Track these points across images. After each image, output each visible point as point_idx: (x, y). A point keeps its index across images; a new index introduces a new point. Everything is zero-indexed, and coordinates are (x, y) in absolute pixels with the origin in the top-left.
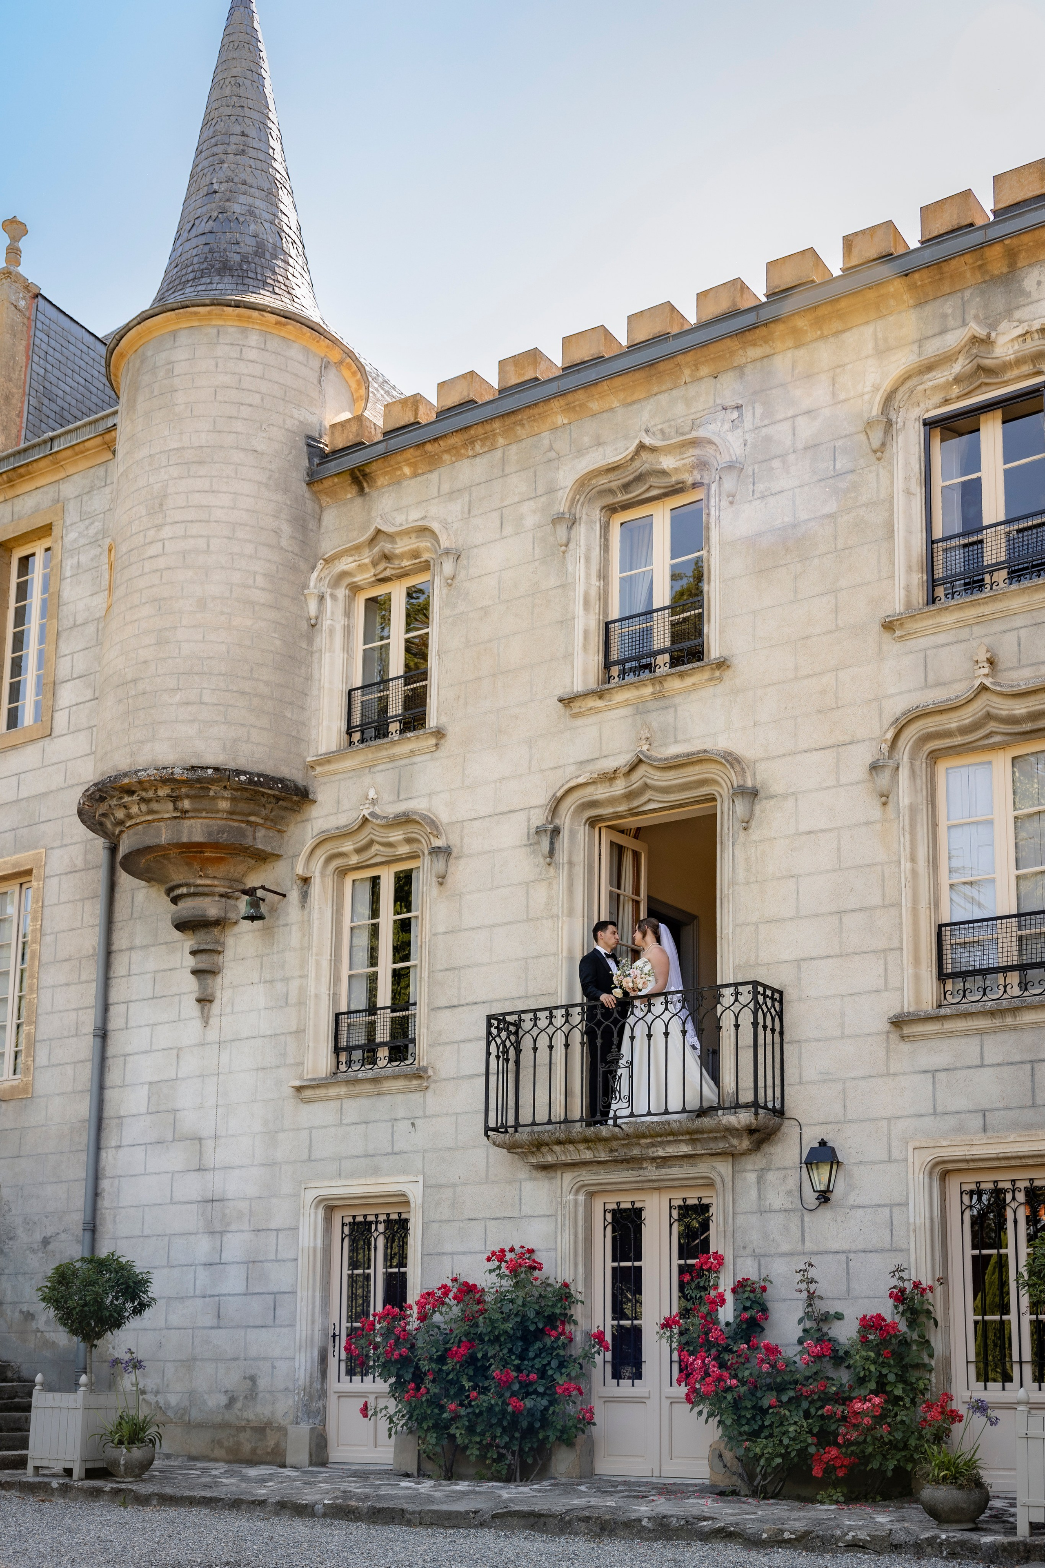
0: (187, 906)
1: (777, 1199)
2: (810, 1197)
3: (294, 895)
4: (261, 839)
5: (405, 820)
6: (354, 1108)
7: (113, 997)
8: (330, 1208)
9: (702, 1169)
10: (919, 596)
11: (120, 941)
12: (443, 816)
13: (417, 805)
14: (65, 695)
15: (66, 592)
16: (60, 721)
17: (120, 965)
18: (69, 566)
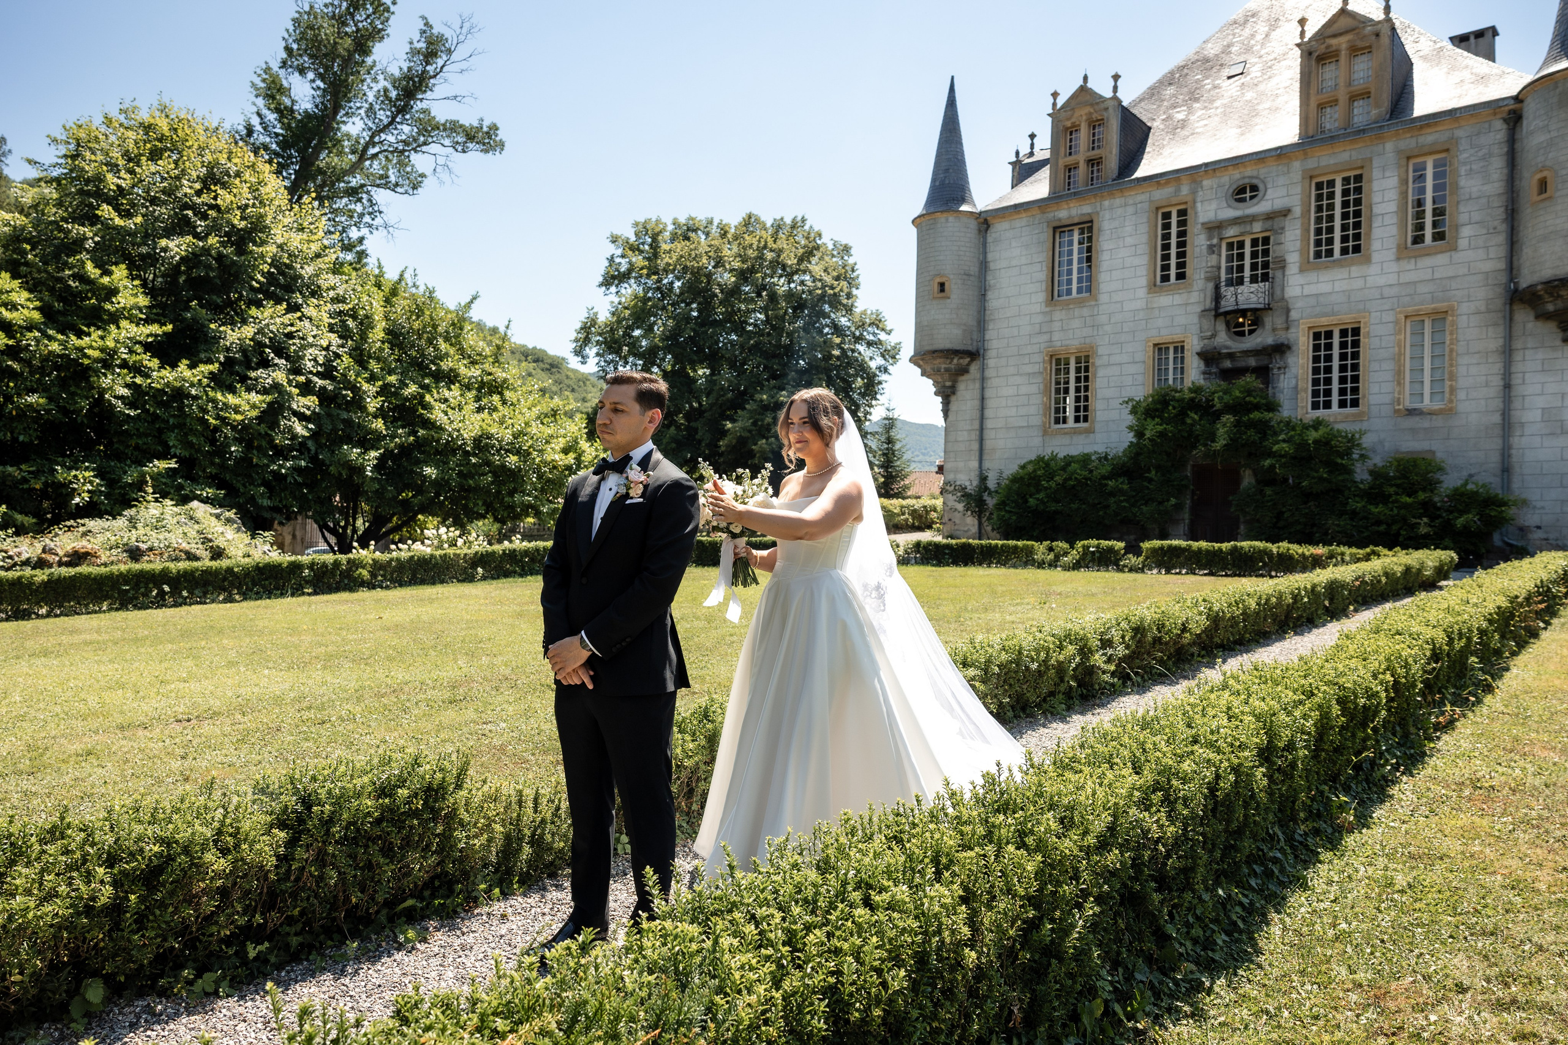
7: (1513, 369)
11: (1518, 344)
14: (1466, 232)
15: (1463, 182)
16: (1463, 243)
17: (1518, 356)
18: (1463, 170)
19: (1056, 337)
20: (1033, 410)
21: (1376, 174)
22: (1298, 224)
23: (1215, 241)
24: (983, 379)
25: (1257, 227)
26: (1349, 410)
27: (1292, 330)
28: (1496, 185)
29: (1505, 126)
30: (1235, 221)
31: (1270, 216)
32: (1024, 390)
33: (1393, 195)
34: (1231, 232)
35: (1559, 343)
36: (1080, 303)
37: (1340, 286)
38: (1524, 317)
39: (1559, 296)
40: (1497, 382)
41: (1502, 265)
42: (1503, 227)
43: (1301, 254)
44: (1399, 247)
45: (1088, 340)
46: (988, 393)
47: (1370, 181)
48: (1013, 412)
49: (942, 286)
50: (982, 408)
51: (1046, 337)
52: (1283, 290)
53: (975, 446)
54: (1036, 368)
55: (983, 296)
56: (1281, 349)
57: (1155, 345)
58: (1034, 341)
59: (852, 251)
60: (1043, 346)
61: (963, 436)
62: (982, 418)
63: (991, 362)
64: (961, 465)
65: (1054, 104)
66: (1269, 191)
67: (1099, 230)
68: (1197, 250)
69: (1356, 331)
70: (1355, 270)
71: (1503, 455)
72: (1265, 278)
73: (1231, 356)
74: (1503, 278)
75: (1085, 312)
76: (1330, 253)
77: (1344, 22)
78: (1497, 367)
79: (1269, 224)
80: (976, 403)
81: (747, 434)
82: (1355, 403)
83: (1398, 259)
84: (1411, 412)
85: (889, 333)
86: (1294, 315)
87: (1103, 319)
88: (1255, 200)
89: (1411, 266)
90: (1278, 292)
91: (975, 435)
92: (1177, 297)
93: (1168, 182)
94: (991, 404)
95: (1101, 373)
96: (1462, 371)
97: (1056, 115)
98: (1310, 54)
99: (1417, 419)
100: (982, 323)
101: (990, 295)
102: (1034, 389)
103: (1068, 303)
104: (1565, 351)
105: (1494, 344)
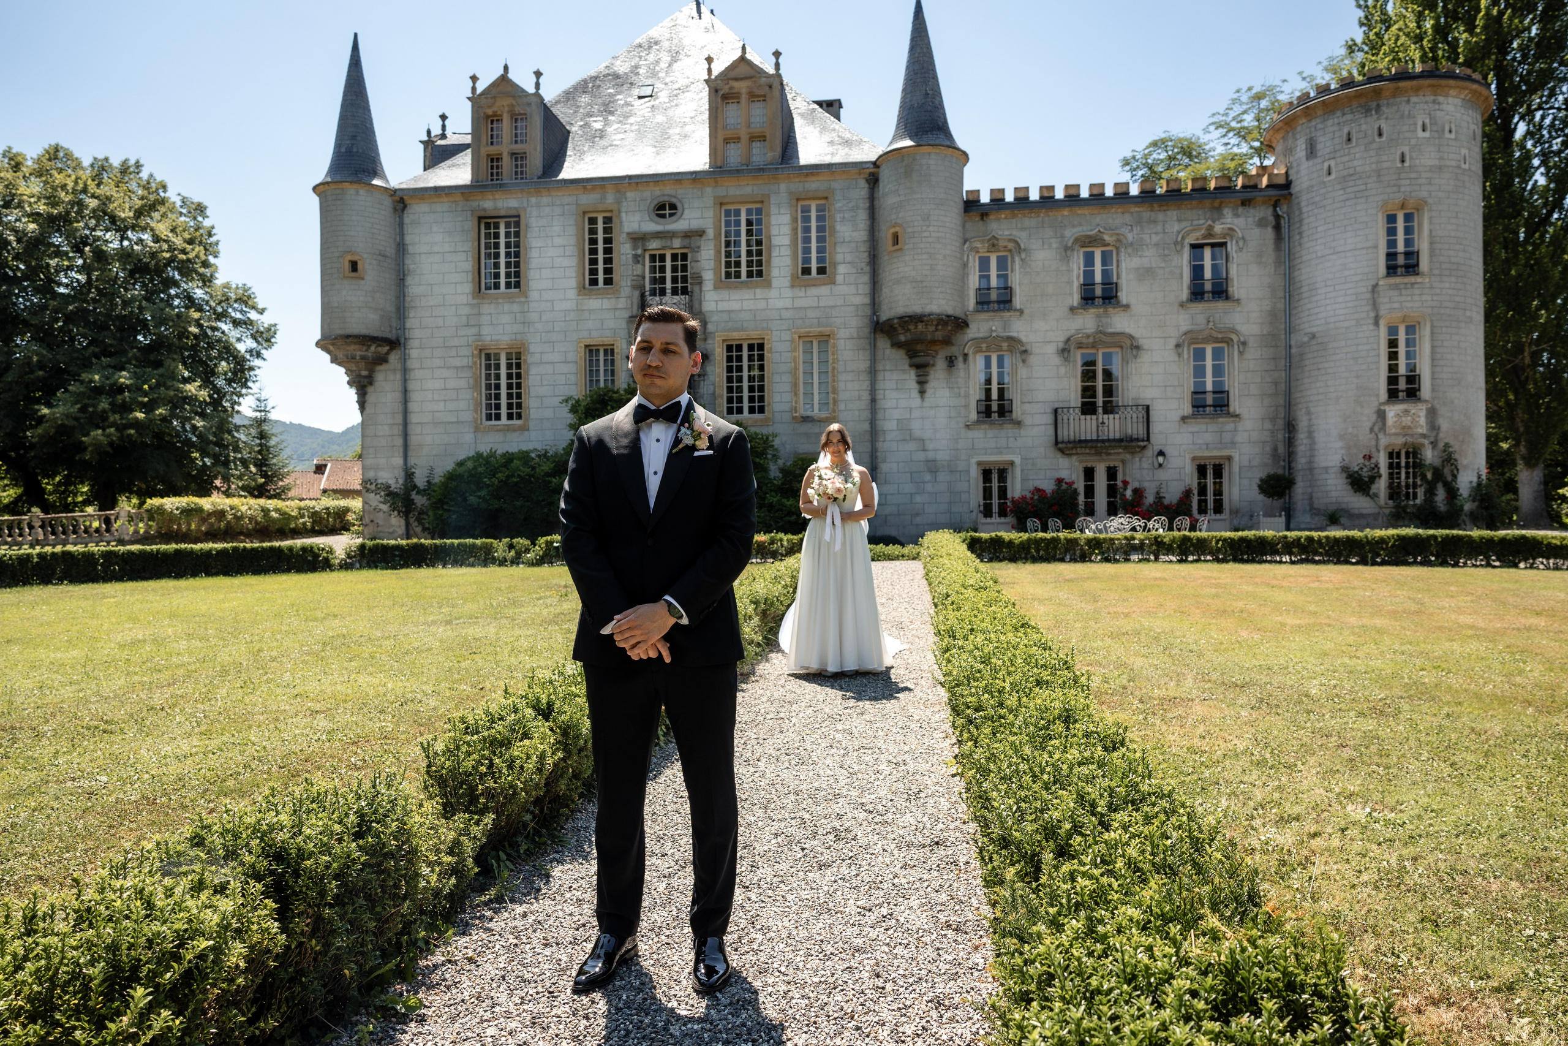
0: (917, 360)
1: (1145, 465)
2: (1156, 465)
3: (961, 359)
5: (1008, 338)
6: (988, 432)
7: (877, 387)
8: (979, 464)
9: (1122, 457)
10: (1188, 297)
11: (880, 367)
12: (1024, 340)
13: (1013, 334)
14: (842, 269)
15: (838, 227)
16: (839, 279)
17: (880, 376)
18: (838, 217)
19: (485, 331)
20: (462, 405)
21: (773, 209)
22: (711, 245)
23: (639, 252)
24: (405, 371)
25: (677, 243)
26: (757, 416)
27: (709, 341)
28: (862, 233)
29: (867, 185)
30: (658, 235)
31: (688, 235)
32: (452, 384)
33: (786, 230)
34: (654, 245)
35: (907, 367)
36: (509, 298)
37: (747, 305)
38: (883, 343)
39: (909, 330)
40: (866, 396)
41: (867, 300)
42: (867, 269)
43: (715, 273)
44: (792, 275)
45: (519, 337)
46: (411, 386)
47: (769, 215)
48: (440, 406)
49: (354, 266)
50: (405, 401)
51: (474, 330)
52: (700, 304)
53: (399, 442)
54: (465, 362)
55: (401, 281)
57: (586, 346)
58: (462, 332)
59: (208, 212)
60: (471, 339)
61: (384, 430)
62: (406, 412)
63: (414, 353)
64: (382, 461)
65: (474, 89)
66: (686, 212)
67: (527, 226)
68: (623, 258)
69: (761, 347)
70: (759, 293)
71: (872, 457)
72: (685, 291)
74: (868, 312)
75: (515, 307)
76: (738, 275)
77: (743, 70)
78: (866, 385)
79: (686, 242)
80: (398, 395)
81: (73, 423)
82: (762, 410)
83: (792, 286)
84: (806, 419)
85: (261, 312)
86: (711, 327)
87: (534, 316)
88: (674, 218)
89: (802, 294)
90: (696, 305)
91: (398, 430)
92: (605, 301)
93: (594, 188)
94: (415, 397)
95: (533, 370)
96: (841, 385)
97: (476, 100)
98: (716, 91)
99: (810, 425)
100: (401, 309)
101: (409, 280)
102: (463, 383)
103: (496, 297)
104: (912, 374)
105: (864, 365)
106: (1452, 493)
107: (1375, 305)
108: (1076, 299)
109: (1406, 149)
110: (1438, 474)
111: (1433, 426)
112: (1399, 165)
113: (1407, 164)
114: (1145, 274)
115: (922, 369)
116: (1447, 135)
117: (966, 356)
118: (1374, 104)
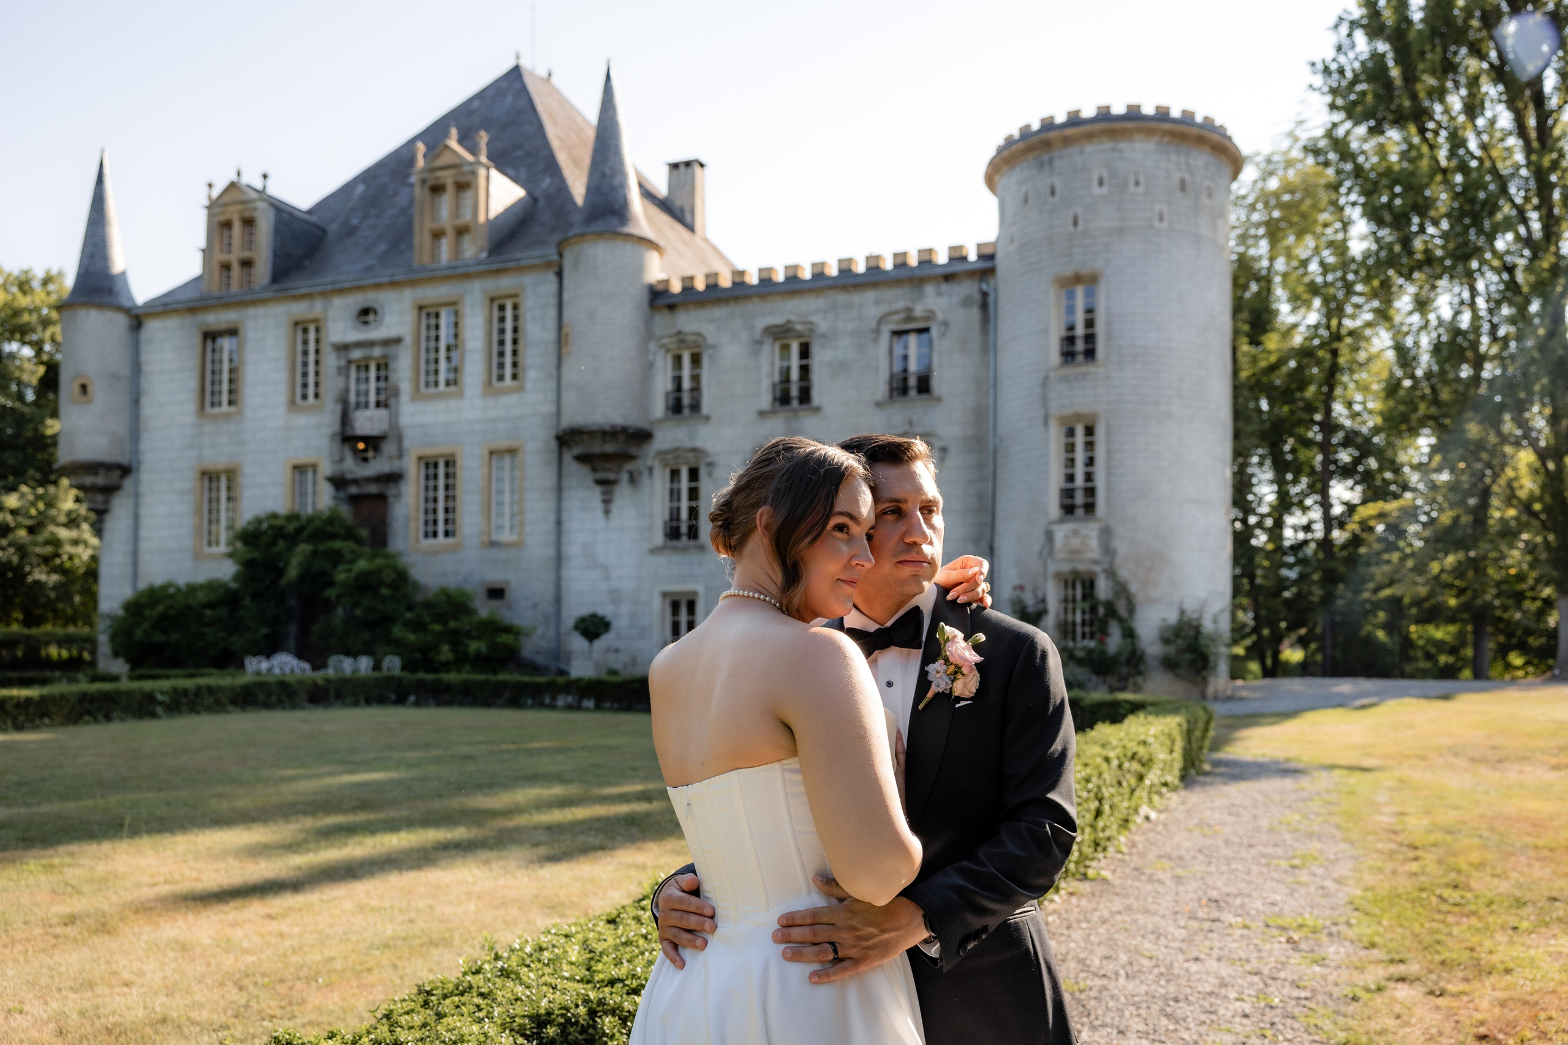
0: (601, 476)
3: (646, 474)
4: (634, 451)
5: (695, 450)
6: (675, 558)
7: (563, 507)
8: (665, 595)
10: (887, 394)
11: (565, 484)
12: (710, 450)
13: (699, 443)
14: (532, 374)
15: (527, 326)
16: (529, 385)
17: (566, 494)
18: (530, 316)
19: (206, 452)
20: (184, 532)
21: (469, 310)
22: (411, 353)
23: (345, 362)
24: (137, 497)
25: (377, 352)
26: (451, 541)
27: (404, 460)
28: (549, 332)
29: (554, 278)
30: (359, 345)
31: (387, 343)
32: (176, 509)
33: (481, 332)
34: (356, 354)
35: (591, 483)
36: (227, 417)
37: (441, 417)
38: (568, 459)
40: (552, 517)
41: (551, 407)
42: (553, 373)
43: (414, 383)
44: (487, 383)
45: (234, 458)
46: (144, 511)
47: (462, 317)
48: (166, 533)
49: (84, 389)
50: (136, 528)
51: (197, 452)
52: (399, 418)
53: (130, 570)
54: (189, 486)
55: (136, 402)
56: (394, 478)
57: (295, 467)
58: (185, 456)
60: (195, 461)
61: (119, 560)
62: (136, 540)
63: (146, 478)
64: (116, 592)
65: (209, 196)
66: (387, 317)
67: (244, 339)
68: (330, 370)
69: (455, 463)
70: (453, 403)
72: (386, 406)
73: (355, 482)
74: (553, 420)
75: (234, 427)
76: (437, 384)
77: (447, 157)
78: (552, 504)
79: (387, 350)
80: (131, 523)
82: (455, 534)
83: (486, 395)
84: (493, 544)
86: (406, 443)
87: (247, 436)
88: (375, 325)
89: (493, 403)
90: (395, 420)
91: (129, 560)
92: (314, 417)
93: (301, 296)
94: (146, 523)
95: (248, 494)
96: (528, 506)
97: (211, 208)
98: (424, 183)
99: (499, 551)
100: (135, 430)
101: (145, 401)
102: (186, 509)
103: (215, 417)
104: (596, 493)
105: (551, 481)
106: (1130, 634)
107: (1045, 401)
108: (765, 401)
109: (1079, 210)
110: (1111, 610)
111: (1108, 550)
112: (1071, 229)
113: (1080, 228)
114: (840, 367)
115: (606, 484)
116: (1132, 189)
117: (651, 469)
118: (1046, 157)
